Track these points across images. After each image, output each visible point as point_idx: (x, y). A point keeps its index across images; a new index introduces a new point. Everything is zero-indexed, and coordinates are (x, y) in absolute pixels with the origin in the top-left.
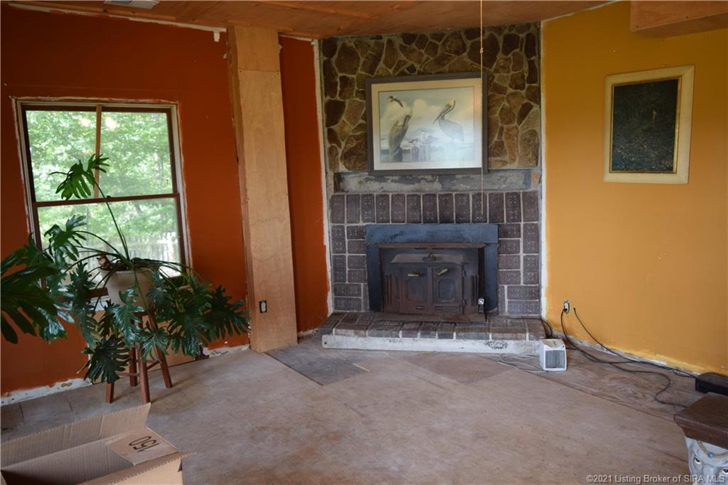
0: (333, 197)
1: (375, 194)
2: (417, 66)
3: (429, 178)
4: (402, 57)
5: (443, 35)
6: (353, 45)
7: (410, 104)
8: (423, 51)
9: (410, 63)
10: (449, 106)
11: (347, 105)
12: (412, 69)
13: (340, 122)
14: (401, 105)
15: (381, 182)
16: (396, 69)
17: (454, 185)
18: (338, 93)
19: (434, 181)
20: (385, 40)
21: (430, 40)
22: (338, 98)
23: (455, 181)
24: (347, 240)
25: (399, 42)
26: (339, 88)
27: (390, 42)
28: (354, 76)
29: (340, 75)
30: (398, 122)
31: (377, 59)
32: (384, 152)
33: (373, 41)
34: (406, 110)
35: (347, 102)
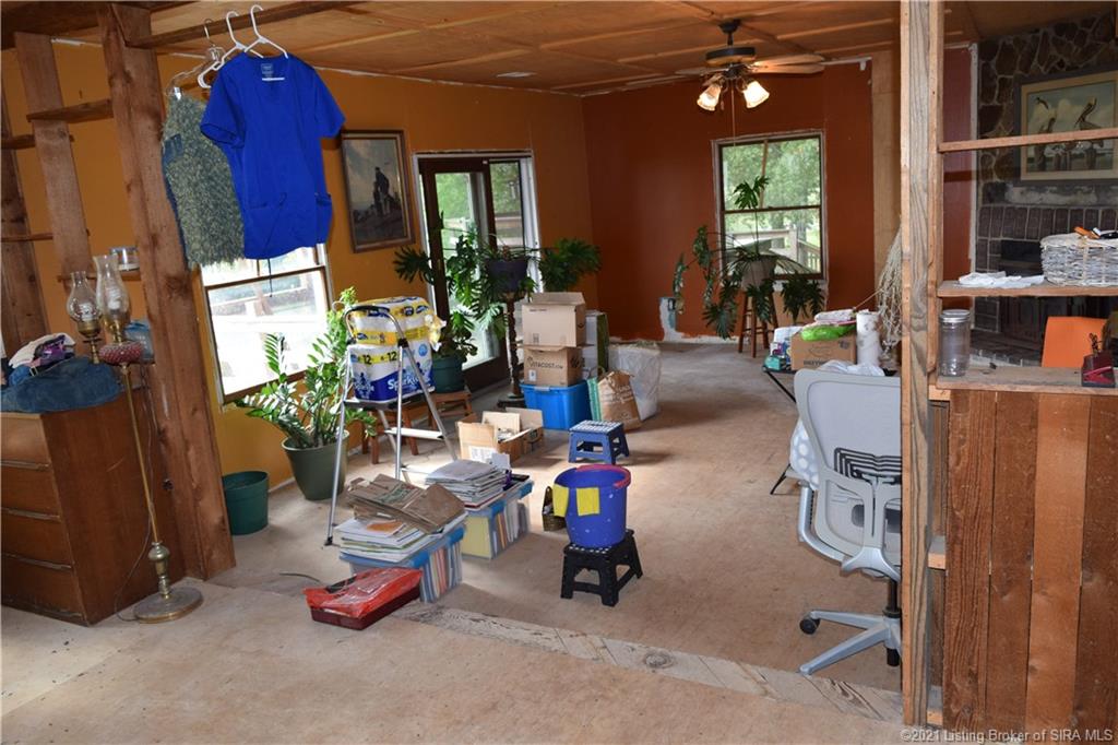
0: (983, 208)
1: (1029, 207)
2: (1066, 60)
3: (1085, 189)
4: (1054, 52)
5: (1094, 20)
6: (1011, 42)
7: (1055, 105)
8: (1071, 42)
9: (1060, 56)
10: (1090, 105)
11: (1005, 108)
12: (1061, 64)
13: (997, 127)
14: (1047, 107)
15: (1040, 192)
16: (1047, 67)
17: (1109, 198)
18: (996, 97)
19: (1089, 192)
20: (1040, 34)
21: (1080, 28)
22: (995, 102)
23: (1110, 194)
24: (989, 255)
25: (1052, 33)
26: (997, 92)
27: (1045, 34)
28: (1012, 77)
29: (1000, 76)
30: (1043, 127)
31: (1031, 56)
32: (1030, 160)
33: (1030, 36)
34: (1051, 112)
35: (1005, 105)
